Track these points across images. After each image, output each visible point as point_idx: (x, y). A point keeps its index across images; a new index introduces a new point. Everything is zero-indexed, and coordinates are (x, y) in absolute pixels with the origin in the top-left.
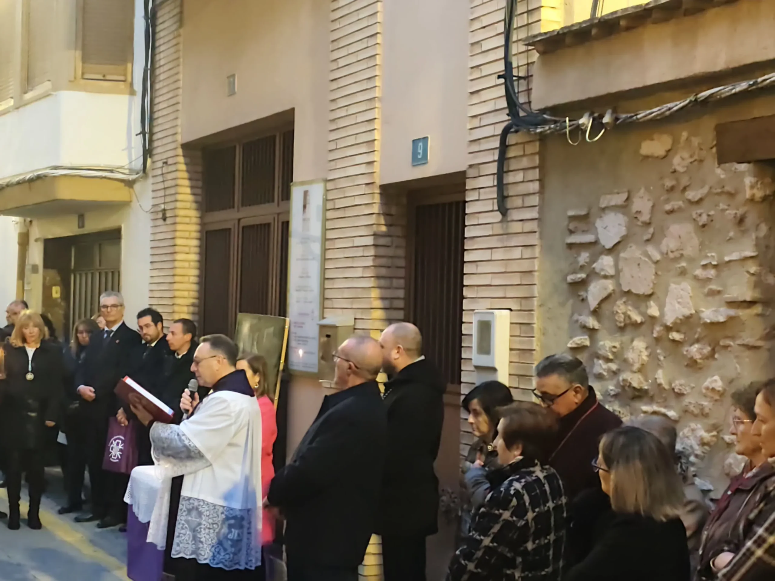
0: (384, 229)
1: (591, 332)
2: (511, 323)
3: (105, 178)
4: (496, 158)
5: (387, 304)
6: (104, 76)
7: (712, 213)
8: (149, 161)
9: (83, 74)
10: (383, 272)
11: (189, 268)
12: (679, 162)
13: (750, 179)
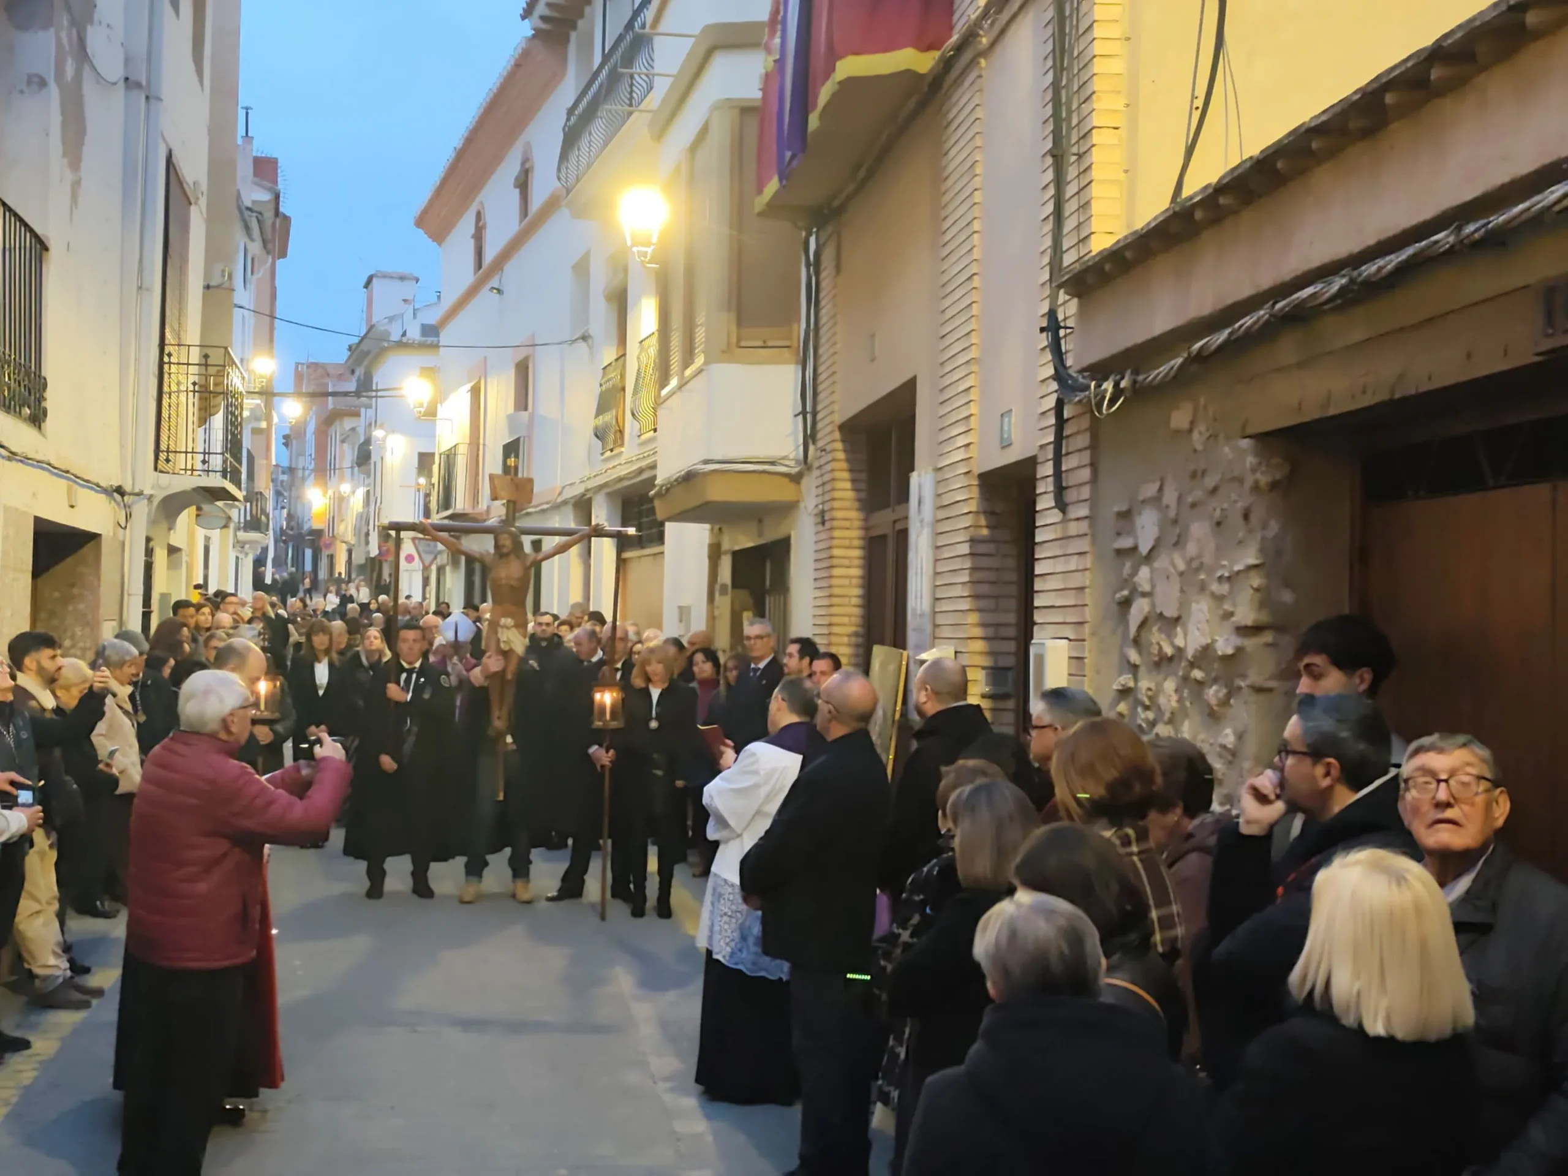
0: (985, 532)
1: (1134, 668)
2: (1070, 658)
3: (764, 472)
4: (1052, 439)
5: (991, 632)
6: (765, 342)
7: (1225, 506)
8: (811, 448)
9: (739, 340)
10: (985, 589)
11: (851, 586)
12: (1197, 439)
13: (1250, 460)
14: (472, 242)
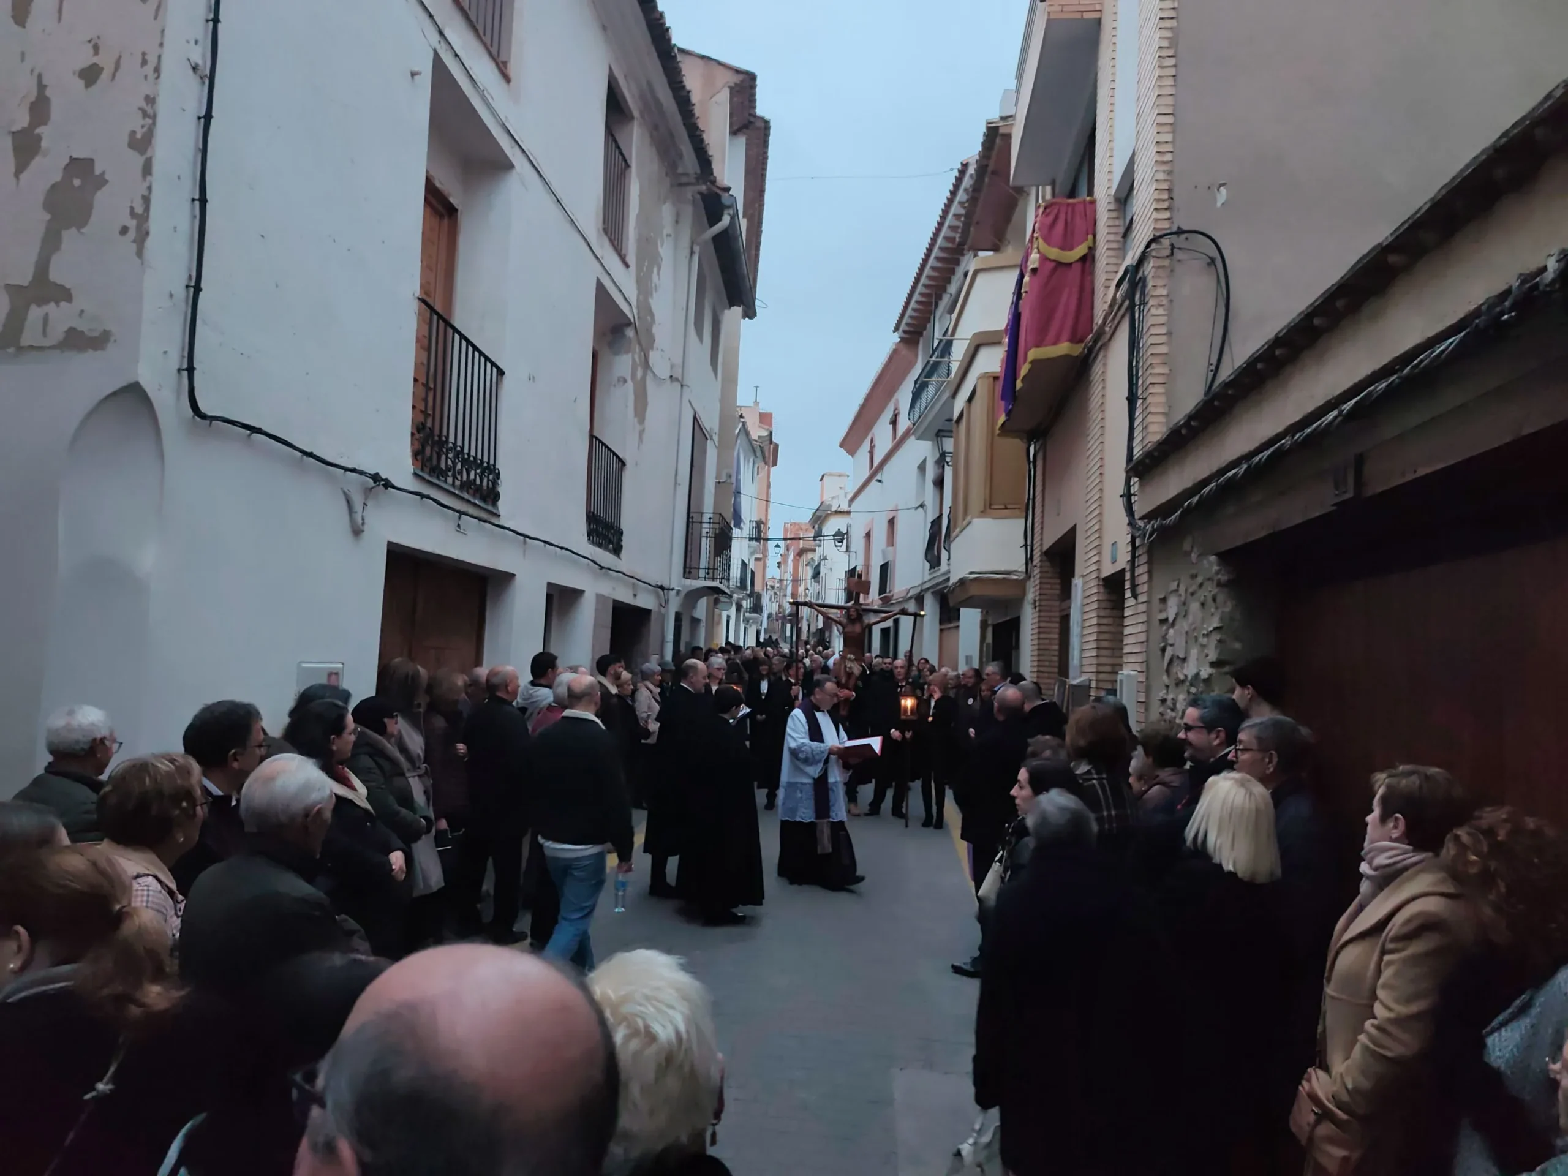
1: (1167, 687)
2: (1138, 682)
3: (1004, 579)
4: (1130, 558)
6: (1005, 506)
7: (1206, 594)
8: (1030, 565)
12: (1194, 556)
13: (1216, 568)
14: (868, 455)
